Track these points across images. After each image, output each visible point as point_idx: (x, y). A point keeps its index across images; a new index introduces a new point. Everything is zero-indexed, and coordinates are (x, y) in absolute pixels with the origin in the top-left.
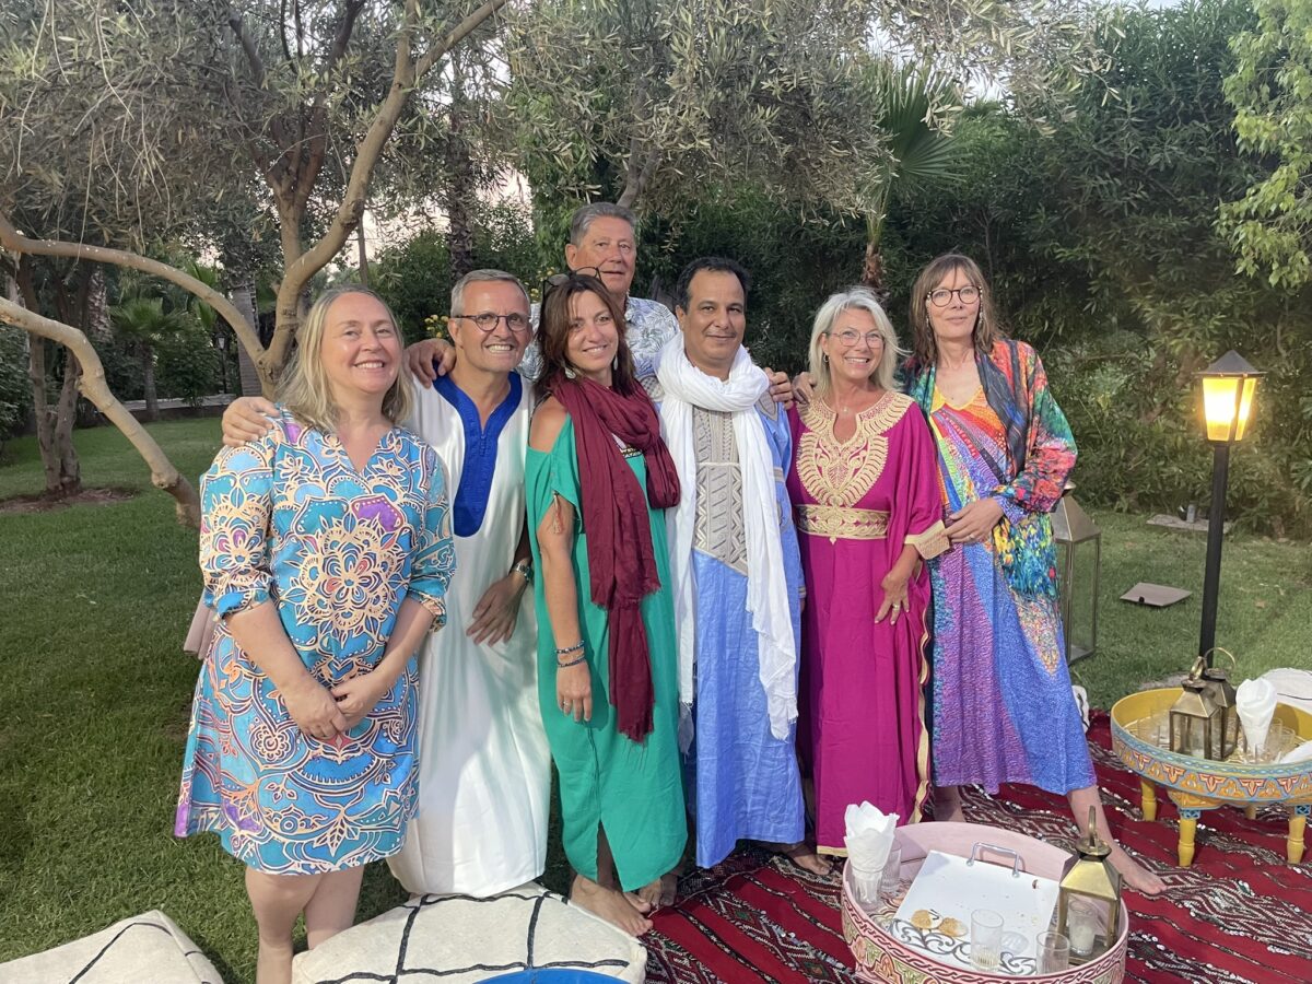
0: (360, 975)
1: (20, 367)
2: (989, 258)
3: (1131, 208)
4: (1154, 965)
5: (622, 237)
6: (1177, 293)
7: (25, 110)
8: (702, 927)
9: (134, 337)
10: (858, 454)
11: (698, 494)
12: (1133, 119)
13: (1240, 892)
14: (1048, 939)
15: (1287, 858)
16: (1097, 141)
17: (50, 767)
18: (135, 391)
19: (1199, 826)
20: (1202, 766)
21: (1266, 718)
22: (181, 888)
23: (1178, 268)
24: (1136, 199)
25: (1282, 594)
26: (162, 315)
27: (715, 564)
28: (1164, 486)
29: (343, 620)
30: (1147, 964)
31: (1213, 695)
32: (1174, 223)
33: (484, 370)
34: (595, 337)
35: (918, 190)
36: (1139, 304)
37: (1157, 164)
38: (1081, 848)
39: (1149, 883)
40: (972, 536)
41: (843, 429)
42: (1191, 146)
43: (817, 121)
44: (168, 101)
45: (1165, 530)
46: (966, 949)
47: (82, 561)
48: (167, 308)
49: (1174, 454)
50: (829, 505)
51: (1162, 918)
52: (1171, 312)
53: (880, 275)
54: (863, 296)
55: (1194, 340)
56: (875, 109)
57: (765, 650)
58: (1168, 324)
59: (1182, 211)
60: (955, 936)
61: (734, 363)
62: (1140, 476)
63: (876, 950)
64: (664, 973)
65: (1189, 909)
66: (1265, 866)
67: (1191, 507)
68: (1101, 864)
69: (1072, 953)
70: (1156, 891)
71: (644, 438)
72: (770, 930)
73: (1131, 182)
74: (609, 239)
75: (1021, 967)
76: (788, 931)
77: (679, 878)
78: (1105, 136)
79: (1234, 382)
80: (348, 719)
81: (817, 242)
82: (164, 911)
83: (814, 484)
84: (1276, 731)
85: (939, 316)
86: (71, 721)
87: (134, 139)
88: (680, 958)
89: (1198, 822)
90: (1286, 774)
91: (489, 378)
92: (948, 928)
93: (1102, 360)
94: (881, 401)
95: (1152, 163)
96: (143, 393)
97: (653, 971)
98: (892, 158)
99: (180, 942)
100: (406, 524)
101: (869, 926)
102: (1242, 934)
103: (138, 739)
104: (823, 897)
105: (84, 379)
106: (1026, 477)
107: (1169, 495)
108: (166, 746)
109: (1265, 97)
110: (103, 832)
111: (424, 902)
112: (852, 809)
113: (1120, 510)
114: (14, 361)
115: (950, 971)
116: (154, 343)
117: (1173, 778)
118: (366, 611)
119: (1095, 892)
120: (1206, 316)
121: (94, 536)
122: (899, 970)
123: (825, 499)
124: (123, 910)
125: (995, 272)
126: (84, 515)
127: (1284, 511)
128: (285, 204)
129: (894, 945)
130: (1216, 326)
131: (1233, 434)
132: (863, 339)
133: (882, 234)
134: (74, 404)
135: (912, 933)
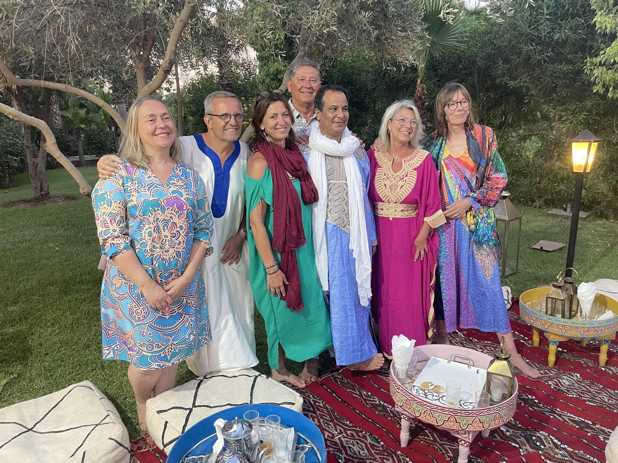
0: (176, 408)
1: (20, 140)
2: (477, 85)
3: (545, 61)
4: (533, 408)
5: (311, 76)
6: (566, 102)
7: (15, 17)
8: (329, 390)
9: (72, 126)
10: (403, 178)
11: (328, 196)
12: (547, 17)
13: (575, 378)
14: (481, 395)
15: (599, 364)
16: (529, 27)
17: (40, 320)
18: (74, 152)
19: (559, 349)
20: (560, 321)
21: (591, 300)
22: (99, 372)
23: (567, 90)
24: (547, 56)
25: (609, 245)
26: (85, 115)
27: (336, 228)
28: (557, 195)
29: (166, 254)
30: (529, 408)
31: (567, 290)
32: (565, 68)
33: (223, 140)
34: (282, 123)
35: (442, 52)
36: (547, 108)
37: (558, 39)
38: (497, 355)
39: (533, 373)
40: (456, 215)
41: (396, 167)
42: (575, 29)
43: (391, 18)
44: (81, 12)
45: (556, 216)
46: (444, 398)
47: (51, 230)
48: (88, 112)
49: (562, 180)
50: (389, 202)
51: (538, 388)
52: (562, 112)
53: (424, 94)
54: (408, 103)
55: (573, 125)
56: (419, 12)
57: (358, 267)
58: (561, 117)
59: (569, 62)
60: (440, 393)
61: (343, 135)
62: (546, 190)
63: (404, 398)
64: (312, 409)
65: (551, 385)
66: (588, 367)
67: (569, 205)
68: (505, 362)
69: (491, 400)
70: (536, 376)
71: (300, 173)
72: (359, 391)
73: (545, 48)
74: (305, 77)
75: (469, 406)
76: (368, 392)
77: (320, 369)
78: (533, 25)
79: (587, 144)
80: (172, 299)
81: (394, 78)
82: (91, 381)
83: (383, 193)
84: (596, 306)
85: (451, 114)
86: (48, 300)
87: (66, 30)
88: (319, 403)
89: (558, 347)
90: (599, 325)
91: (225, 144)
92: (437, 389)
93: (530, 135)
94: (414, 153)
95: (555, 38)
96: (77, 152)
97: (307, 408)
98: (427, 36)
99: (97, 394)
100: (189, 208)
101: (401, 388)
102: (575, 396)
103: (79, 308)
104: (384, 378)
105: (47, 144)
106: (483, 190)
107: (559, 200)
108: (91, 312)
109: (611, 5)
110: (63, 348)
111: (205, 378)
112: (395, 337)
113: (536, 207)
114: (17, 138)
115: (436, 407)
116: (82, 129)
117: (546, 327)
118: (175, 249)
119: (502, 374)
120: (579, 113)
121: (57, 219)
122: (413, 406)
123: (387, 199)
124: (73, 381)
125: (480, 93)
126: (52, 209)
127: (614, 207)
128: (138, 61)
129: (411, 396)
130: (583, 118)
131: (585, 169)
132: (409, 123)
133: (425, 74)
134: (45, 157)
135: (421, 392)
